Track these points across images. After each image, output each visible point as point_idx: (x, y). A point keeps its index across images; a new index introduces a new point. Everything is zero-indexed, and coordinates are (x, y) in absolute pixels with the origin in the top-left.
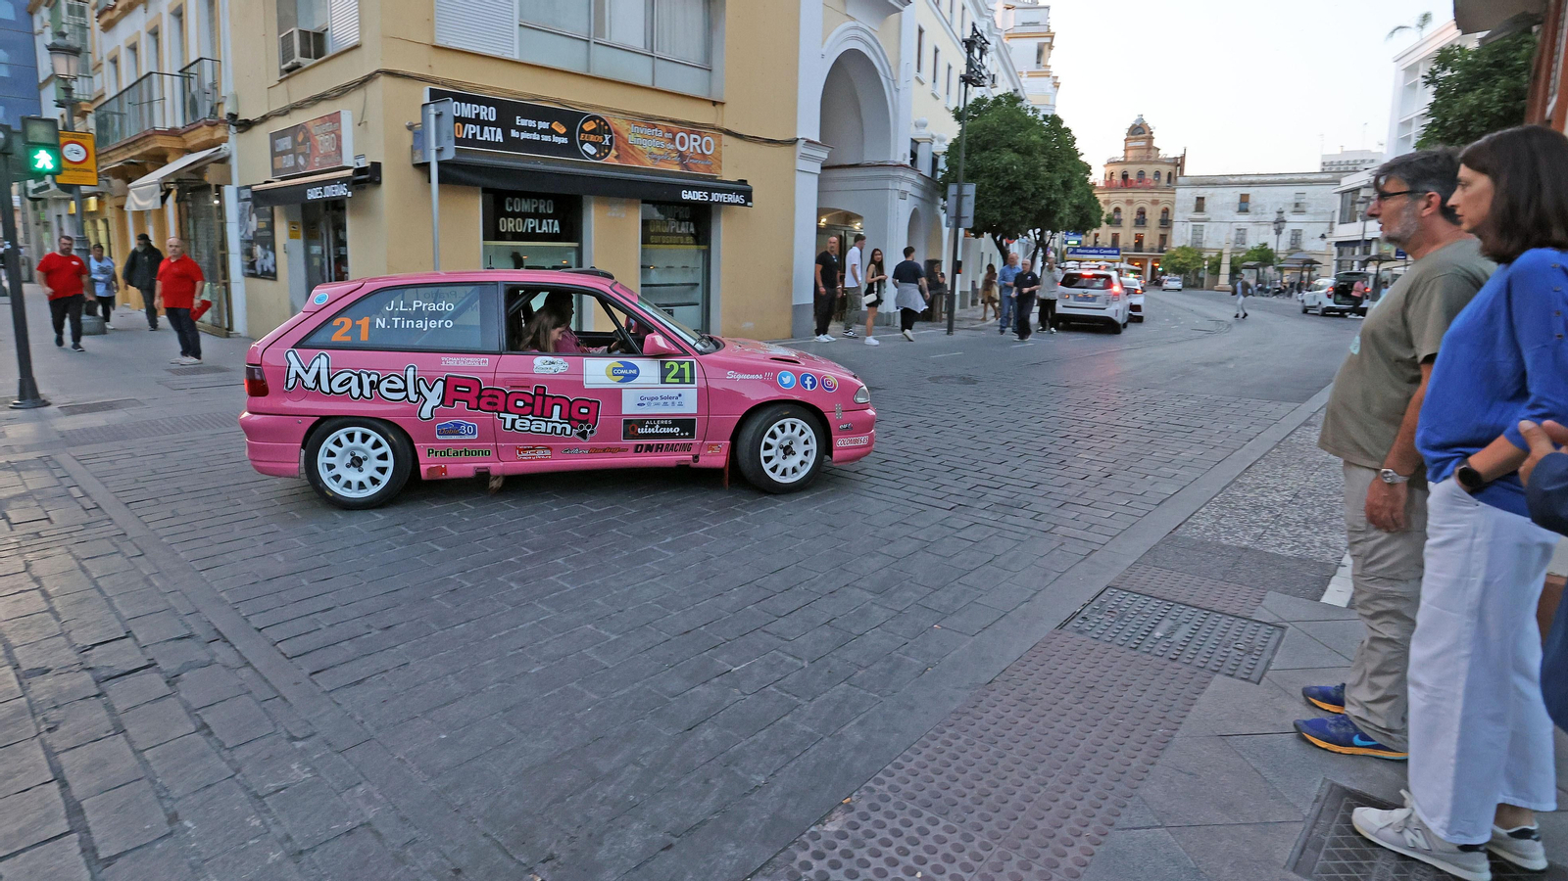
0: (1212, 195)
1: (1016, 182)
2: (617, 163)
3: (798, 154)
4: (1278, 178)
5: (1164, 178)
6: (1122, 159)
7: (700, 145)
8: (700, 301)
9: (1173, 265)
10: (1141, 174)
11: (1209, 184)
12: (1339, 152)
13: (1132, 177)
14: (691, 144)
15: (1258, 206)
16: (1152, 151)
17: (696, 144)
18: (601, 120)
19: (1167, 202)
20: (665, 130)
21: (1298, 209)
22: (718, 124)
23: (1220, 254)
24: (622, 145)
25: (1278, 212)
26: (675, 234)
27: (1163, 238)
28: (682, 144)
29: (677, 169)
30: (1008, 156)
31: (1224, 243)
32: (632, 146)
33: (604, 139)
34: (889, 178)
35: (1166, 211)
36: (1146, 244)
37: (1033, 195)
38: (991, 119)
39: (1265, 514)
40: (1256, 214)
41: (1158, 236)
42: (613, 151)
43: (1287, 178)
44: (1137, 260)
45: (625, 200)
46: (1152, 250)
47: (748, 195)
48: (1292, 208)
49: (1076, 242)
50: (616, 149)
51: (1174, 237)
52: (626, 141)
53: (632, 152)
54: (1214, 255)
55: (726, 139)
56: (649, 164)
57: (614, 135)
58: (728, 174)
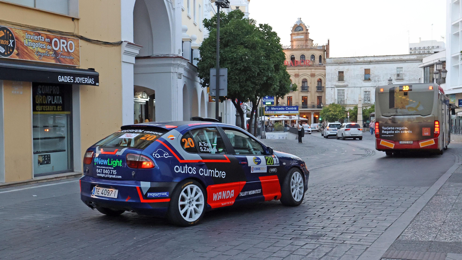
0: (348, 70)
1: (248, 67)
2: (17, 58)
3: (123, 51)
4: (386, 58)
5: (317, 59)
6: (290, 47)
7: (66, 46)
8: (66, 149)
9: (328, 116)
10: (303, 56)
11: (345, 63)
12: (418, 42)
13: (297, 59)
14: (62, 46)
15: (376, 76)
16: (309, 42)
17: (64, 46)
18: (7, 30)
19: (320, 75)
20: (45, 37)
21: (399, 78)
22: (76, 33)
23: (356, 108)
24: (20, 47)
25: (389, 80)
26: (51, 104)
27: (320, 98)
28: (56, 45)
29: (53, 62)
30: (242, 51)
31: (357, 101)
32: (26, 47)
33: (9, 43)
34: (170, 65)
35: (320, 81)
36: (309, 103)
37: (258, 74)
38: (230, 26)
39: (434, 229)
40: (375, 81)
41: (316, 98)
42: (15, 51)
43: (391, 58)
44: (304, 114)
45: (22, 83)
46: (313, 107)
47: (96, 78)
48: (396, 77)
49: (270, 103)
50: (17, 49)
51: (327, 98)
52: (22, 44)
53: (26, 51)
54: (352, 108)
55: (81, 42)
56: (37, 59)
57: (15, 40)
58: (83, 65)
